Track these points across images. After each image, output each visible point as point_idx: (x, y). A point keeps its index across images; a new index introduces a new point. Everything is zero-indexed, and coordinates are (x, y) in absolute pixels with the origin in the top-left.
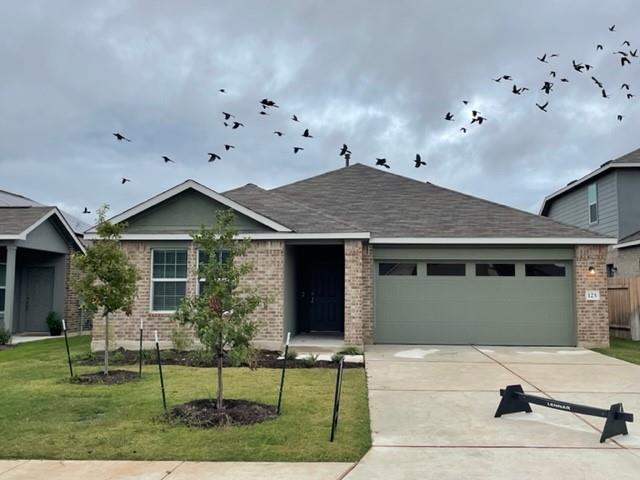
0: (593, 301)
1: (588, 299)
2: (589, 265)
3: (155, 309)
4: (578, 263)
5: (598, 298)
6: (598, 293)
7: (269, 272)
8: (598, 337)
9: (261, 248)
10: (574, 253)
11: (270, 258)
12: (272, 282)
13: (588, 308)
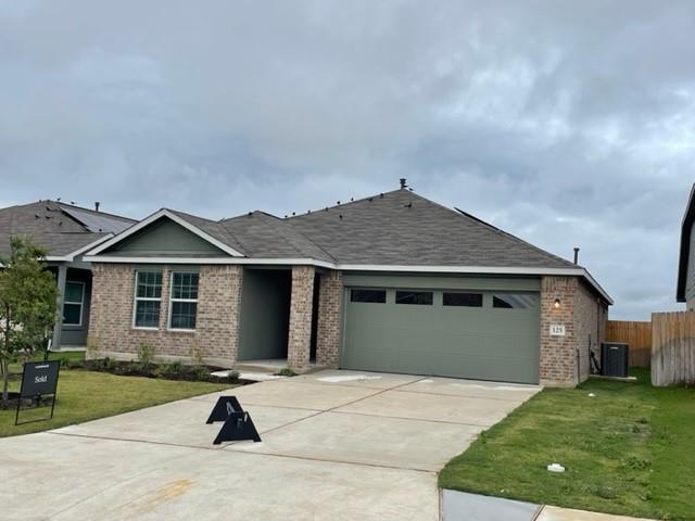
0: (557, 337)
1: (552, 333)
2: (555, 298)
3: (137, 325)
4: (544, 295)
5: (563, 334)
6: (563, 328)
7: (227, 295)
8: (561, 375)
9: (221, 272)
10: (541, 284)
11: (228, 282)
12: (229, 304)
13: (551, 344)
